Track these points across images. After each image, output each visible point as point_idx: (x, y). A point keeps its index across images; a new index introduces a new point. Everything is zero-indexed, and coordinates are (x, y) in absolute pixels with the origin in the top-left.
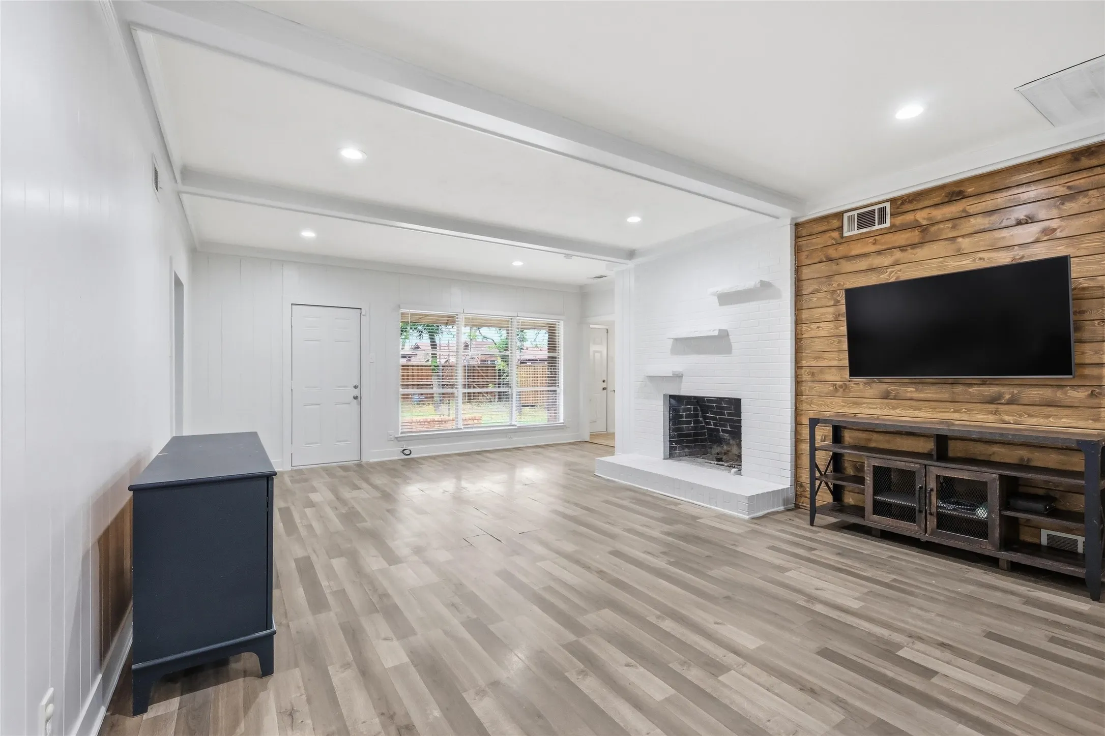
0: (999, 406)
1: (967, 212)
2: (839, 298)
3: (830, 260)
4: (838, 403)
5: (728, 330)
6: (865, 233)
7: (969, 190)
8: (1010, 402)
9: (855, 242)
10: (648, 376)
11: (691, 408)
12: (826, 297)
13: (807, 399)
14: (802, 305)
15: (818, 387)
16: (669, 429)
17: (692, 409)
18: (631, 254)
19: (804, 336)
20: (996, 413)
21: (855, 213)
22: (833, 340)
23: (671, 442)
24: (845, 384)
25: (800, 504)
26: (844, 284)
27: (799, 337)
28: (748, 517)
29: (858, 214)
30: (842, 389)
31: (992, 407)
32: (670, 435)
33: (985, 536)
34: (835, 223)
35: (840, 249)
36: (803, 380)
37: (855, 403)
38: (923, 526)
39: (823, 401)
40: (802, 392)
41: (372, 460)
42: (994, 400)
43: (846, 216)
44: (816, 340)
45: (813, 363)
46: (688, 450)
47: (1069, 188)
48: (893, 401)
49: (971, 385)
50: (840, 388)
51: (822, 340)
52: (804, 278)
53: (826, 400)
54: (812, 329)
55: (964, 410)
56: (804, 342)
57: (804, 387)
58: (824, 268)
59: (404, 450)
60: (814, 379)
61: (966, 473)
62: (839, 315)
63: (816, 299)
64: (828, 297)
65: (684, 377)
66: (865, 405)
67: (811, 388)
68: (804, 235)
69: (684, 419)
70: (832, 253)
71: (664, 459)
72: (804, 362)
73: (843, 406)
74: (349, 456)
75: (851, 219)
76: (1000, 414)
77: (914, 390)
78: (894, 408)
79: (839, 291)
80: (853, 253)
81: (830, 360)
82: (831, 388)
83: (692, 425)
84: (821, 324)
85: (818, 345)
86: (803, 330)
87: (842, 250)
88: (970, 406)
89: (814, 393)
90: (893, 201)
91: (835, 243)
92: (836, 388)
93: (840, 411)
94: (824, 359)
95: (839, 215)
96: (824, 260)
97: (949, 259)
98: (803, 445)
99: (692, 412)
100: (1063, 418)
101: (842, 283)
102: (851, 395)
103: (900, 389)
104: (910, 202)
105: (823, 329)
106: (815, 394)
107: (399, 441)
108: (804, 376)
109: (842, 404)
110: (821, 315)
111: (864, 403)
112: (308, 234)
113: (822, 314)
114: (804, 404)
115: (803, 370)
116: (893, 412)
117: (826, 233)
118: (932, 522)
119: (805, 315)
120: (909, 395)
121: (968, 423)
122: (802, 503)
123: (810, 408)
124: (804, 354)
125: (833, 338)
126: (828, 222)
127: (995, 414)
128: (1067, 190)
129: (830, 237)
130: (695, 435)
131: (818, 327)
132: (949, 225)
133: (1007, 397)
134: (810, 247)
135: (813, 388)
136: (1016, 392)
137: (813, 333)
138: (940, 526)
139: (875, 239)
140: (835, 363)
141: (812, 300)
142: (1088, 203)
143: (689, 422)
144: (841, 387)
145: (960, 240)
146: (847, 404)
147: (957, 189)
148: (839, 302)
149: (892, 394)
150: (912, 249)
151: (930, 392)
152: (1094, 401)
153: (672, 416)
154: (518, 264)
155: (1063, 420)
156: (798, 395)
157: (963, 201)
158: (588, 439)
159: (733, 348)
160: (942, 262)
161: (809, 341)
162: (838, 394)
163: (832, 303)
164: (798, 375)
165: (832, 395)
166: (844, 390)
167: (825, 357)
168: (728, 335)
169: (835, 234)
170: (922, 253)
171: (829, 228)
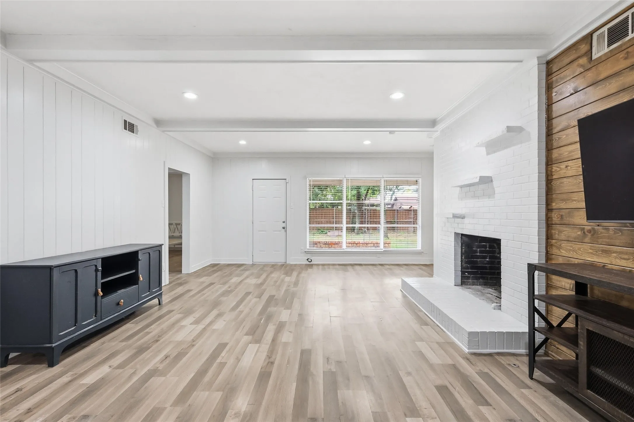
4: (586, 250)
5: (492, 176)
6: (615, 48)
9: (604, 62)
11: (486, 245)
12: (574, 133)
13: (556, 243)
14: (552, 144)
15: (567, 231)
16: (462, 261)
17: (488, 246)
18: (433, 123)
19: (553, 177)
21: (605, 29)
23: (463, 273)
24: (594, 229)
25: (550, 352)
27: (549, 178)
28: (467, 351)
29: (609, 28)
30: (590, 234)
32: (461, 266)
34: (584, 48)
35: (588, 75)
36: (553, 223)
37: (605, 251)
39: (571, 247)
40: (552, 235)
41: (292, 263)
43: (595, 35)
44: (565, 180)
45: (563, 205)
46: (482, 281)
50: (588, 233)
51: (570, 180)
52: (554, 117)
53: (574, 246)
54: (561, 169)
56: (554, 183)
57: (554, 230)
59: (308, 259)
60: (563, 222)
63: (565, 136)
66: (614, 255)
67: (560, 232)
68: (553, 71)
69: (478, 254)
70: (580, 82)
71: (455, 285)
72: (554, 204)
73: (592, 253)
74: (280, 260)
75: (600, 37)
80: (602, 77)
81: (578, 202)
82: (579, 233)
83: (487, 260)
84: (570, 163)
85: (567, 186)
86: (553, 170)
87: (591, 76)
89: (563, 237)
91: (583, 71)
92: (584, 232)
93: (589, 259)
94: (573, 200)
95: (588, 37)
96: (573, 92)
98: (553, 291)
99: (488, 249)
102: (600, 241)
105: (570, 168)
106: (565, 239)
107: (307, 254)
108: (554, 219)
109: (590, 251)
110: (570, 154)
111: (614, 252)
112: (243, 142)
113: (570, 152)
114: (554, 248)
115: (553, 213)
117: (574, 62)
119: (555, 154)
122: (552, 352)
123: (559, 253)
124: (554, 196)
126: (577, 49)
129: (578, 65)
130: (491, 268)
131: (567, 167)
134: (559, 82)
135: (562, 232)
137: (562, 173)
139: (628, 52)
140: (583, 205)
141: (561, 138)
143: (485, 257)
144: (589, 231)
146: (596, 251)
153: (465, 251)
154: (367, 142)
156: (548, 239)
159: (495, 192)
161: (558, 182)
162: (587, 240)
164: (549, 218)
165: (580, 240)
166: (592, 235)
168: (492, 181)
169: (584, 60)
171: (579, 55)
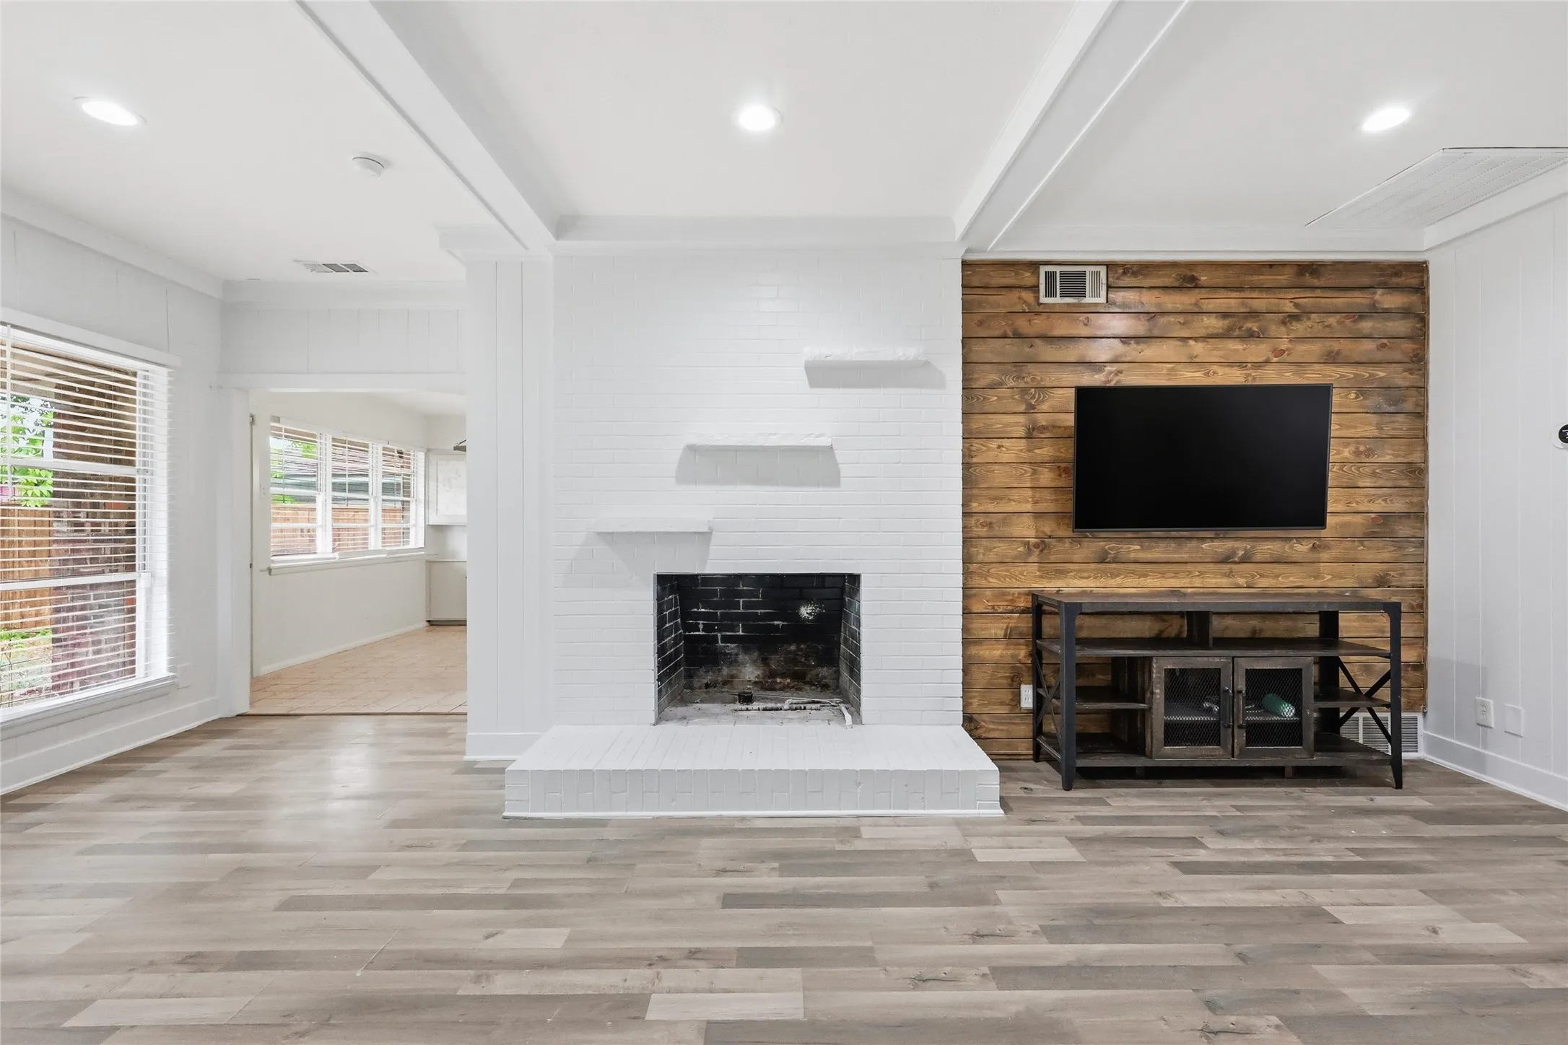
0: (1234, 566)
1: (1200, 308)
2: (1033, 402)
3: (1018, 335)
4: (1031, 573)
6: (1071, 305)
7: (1203, 278)
8: (1244, 560)
9: (1058, 316)
10: (600, 534)
11: (672, 600)
12: (1012, 397)
13: (981, 568)
14: (973, 406)
15: (1001, 548)
17: (674, 602)
19: (974, 460)
20: (1229, 574)
21: (1058, 269)
22: (1025, 470)
24: (1043, 542)
26: (1042, 380)
27: (966, 461)
28: (1002, 811)
29: (1061, 273)
30: (1038, 550)
31: (1226, 567)
33: (1298, 741)
34: (1027, 278)
35: (1035, 321)
36: (975, 535)
37: (1056, 572)
38: (1230, 747)
39: (1007, 571)
40: (971, 557)
42: (1226, 559)
43: (1043, 270)
44: (997, 467)
45: (991, 507)
46: (670, 691)
47: (1296, 305)
48: (1113, 566)
49: (1203, 539)
50: (1035, 548)
51: (1007, 468)
52: (976, 360)
53: (1013, 569)
54: (989, 449)
55: (1197, 573)
56: (975, 470)
57: (976, 548)
58: (1011, 349)
60: (991, 534)
61: (1281, 660)
62: (1034, 429)
63: (996, 398)
64: (1017, 397)
65: (713, 533)
66: (1072, 574)
67: (987, 550)
68: (974, 284)
69: (667, 626)
70: (1022, 324)
71: (654, 724)
72: (974, 505)
73: (1041, 577)
75: (1050, 276)
76: (1233, 576)
77: (1138, 547)
78: (1114, 576)
79: (1033, 390)
80: (1057, 332)
81: (1020, 502)
82: (1021, 549)
83: (673, 635)
84: (1005, 442)
85: (999, 477)
86: (978, 449)
87: (1039, 324)
88: (1201, 567)
89: (992, 557)
90: (1110, 266)
91: (1027, 311)
92: (1028, 547)
93: (1037, 585)
94: (1010, 500)
95: (1034, 266)
96: (1010, 334)
97: (1180, 366)
99: (673, 609)
100: (1290, 576)
101: (1039, 378)
102: (1052, 558)
103: (1121, 548)
104: (1135, 274)
105: (1008, 450)
106: (995, 560)
108: (975, 528)
109: (1038, 574)
110: (1005, 427)
111: (1071, 571)
113: (1006, 425)
114: (978, 577)
115: (975, 518)
116: (1112, 582)
117: (1013, 289)
118: (1241, 737)
119: (980, 423)
120: (1132, 555)
121: (1201, 590)
123: (984, 583)
124: (979, 491)
125: (1025, 467)
126: (1017, 274)
127: (1228, 576)
128: (1293, 308)
129: (1018, 298)
130: (675, 655)
131: (999, 447)
132: (1181, 319)
133: (1241, 553)
134: (984, 308)
135: (990, 550)
136: (1249, 547)
137: (990, 456)
138: (1250, 741)
139: (1088, 318)
140: (1029, 507)
141: (989, 399)
142: (1311, 328)
144: (1037, 546)
145: (1192, 342)
146: (1045, 573)
147: (1189, 273)
148: (1034, 409)
149: (1110, 556)
150: (1137, 343)
151: (1159, 552)
152: (1314, 556)
153: (659, 622)
155: (1291, 579)
156: (967, 564)
157: (1197, 290)
158: (245, 709)
159: (842, 474)
160: (1172, 369)
161: (984, 469)
162: (1033, 558)
163: (1022, 408)
164: (965, 528)
165: (1023, 558)
166: (1042, 551)
167: (1011, 498)
168: (831, 448)
169: (1028, 296)
170: (1150, 352)
171: (1018, 283)
